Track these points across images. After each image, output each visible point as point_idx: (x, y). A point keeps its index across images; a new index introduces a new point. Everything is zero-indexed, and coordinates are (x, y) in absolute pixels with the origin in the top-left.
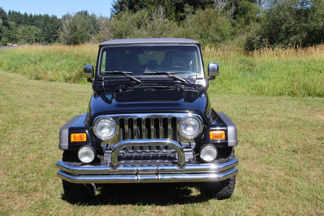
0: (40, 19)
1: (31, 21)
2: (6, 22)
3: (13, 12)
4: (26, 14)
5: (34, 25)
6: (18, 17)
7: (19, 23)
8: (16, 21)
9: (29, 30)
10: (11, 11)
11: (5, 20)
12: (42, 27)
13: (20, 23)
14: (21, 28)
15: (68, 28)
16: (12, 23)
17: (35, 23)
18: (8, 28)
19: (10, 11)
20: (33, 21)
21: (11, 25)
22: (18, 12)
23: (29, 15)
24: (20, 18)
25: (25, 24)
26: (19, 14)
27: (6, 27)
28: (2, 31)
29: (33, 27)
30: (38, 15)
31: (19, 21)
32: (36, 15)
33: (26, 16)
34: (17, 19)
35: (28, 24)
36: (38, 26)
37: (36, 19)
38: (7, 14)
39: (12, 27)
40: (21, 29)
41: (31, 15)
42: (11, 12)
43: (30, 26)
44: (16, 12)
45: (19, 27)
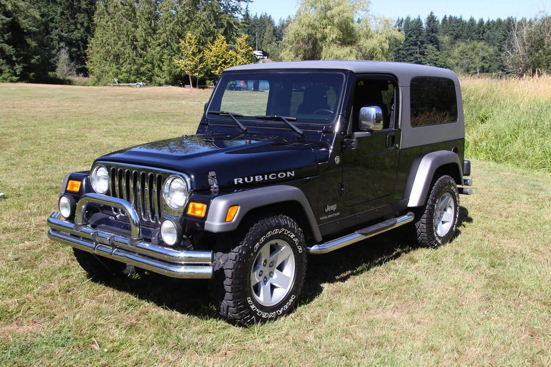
0: (497, 28)
1: (479, 33)
2: (434, 37)
3: (451, 17)
4: (472, 20)
5: (484, 39)
6: (458, 26)
7: (457, 37)
8: (453, 35)
9: (473, 50)
10: (448, 16)
11: (434, 34)
12: (498, 44)
13: (459, 38)
14: (459, 46)
15: (524, 44)
16: (445, 39)
17: (485, 35)
18: (436, 48)
19: (445, 17)
20: (484, 32)
21: (442, 43)
22: (458, 17)
23: (477, 22)
24: (460, 28)
25: (467, 39)
26: (459, 22)
27: (433, 45)
28: (426, 53)
29: (482, 44)
30: (495, 19)
31: (457, 34)
32: (491, 20)
33: (472, 24)
34: (455, 30)
35: (472, 39)
36: (490, 41)
37: (489, 29)
38: (440, 22)
39: (443, 45)
40: (459, 48)
41: (481, 22)
42: (448, 19)
43: (475, 42)
44: (455, 18)
45: (456, 45)
